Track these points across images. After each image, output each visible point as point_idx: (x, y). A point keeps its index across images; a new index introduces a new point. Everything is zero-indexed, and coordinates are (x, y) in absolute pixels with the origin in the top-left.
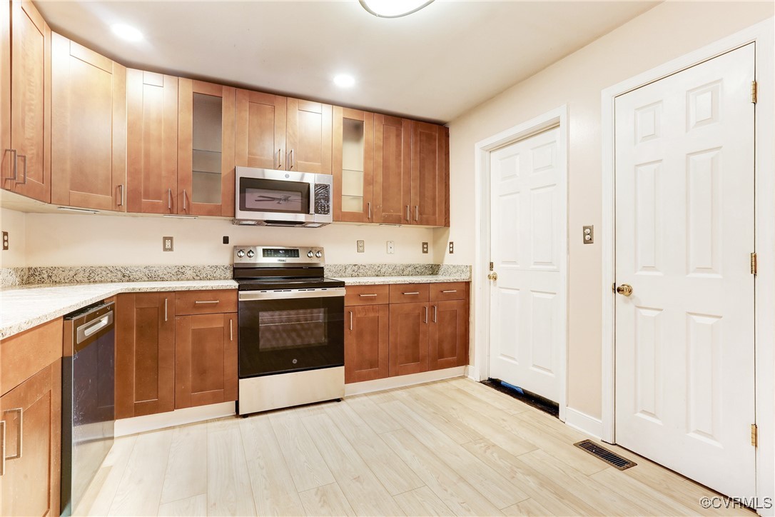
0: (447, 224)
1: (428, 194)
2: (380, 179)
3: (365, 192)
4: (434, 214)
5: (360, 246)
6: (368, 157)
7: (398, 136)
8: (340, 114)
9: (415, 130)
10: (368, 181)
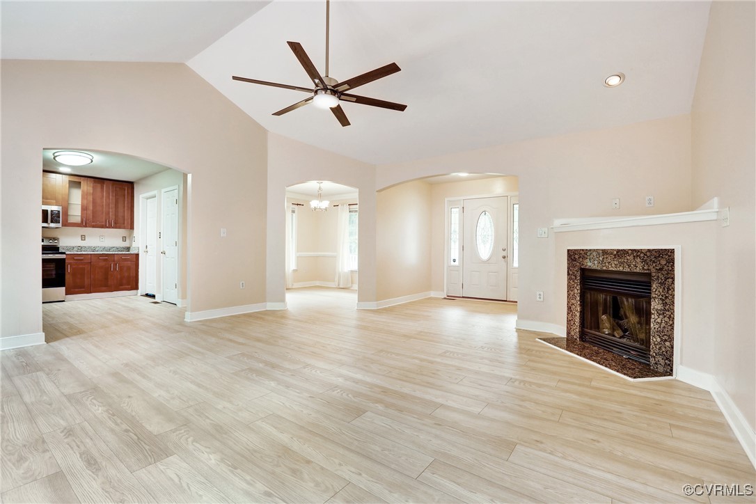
0: (132, 228)
1: (120, 214)
2: (91, 208)
3: (82, 214)
4: (124, 223)
5: (83, 237)
6: (83, 198)
7: (102, 188)
8: (66, 179)
9: (113, 185)
10: (84, 209)
